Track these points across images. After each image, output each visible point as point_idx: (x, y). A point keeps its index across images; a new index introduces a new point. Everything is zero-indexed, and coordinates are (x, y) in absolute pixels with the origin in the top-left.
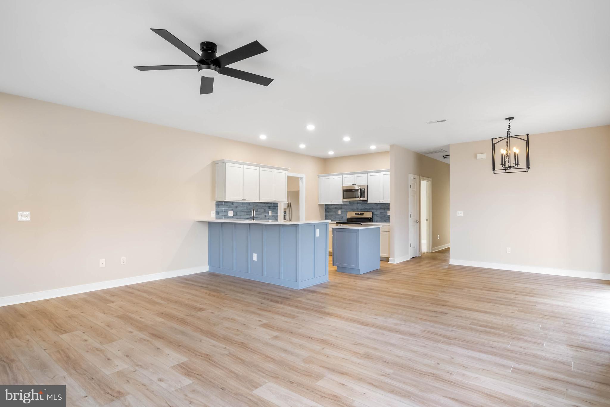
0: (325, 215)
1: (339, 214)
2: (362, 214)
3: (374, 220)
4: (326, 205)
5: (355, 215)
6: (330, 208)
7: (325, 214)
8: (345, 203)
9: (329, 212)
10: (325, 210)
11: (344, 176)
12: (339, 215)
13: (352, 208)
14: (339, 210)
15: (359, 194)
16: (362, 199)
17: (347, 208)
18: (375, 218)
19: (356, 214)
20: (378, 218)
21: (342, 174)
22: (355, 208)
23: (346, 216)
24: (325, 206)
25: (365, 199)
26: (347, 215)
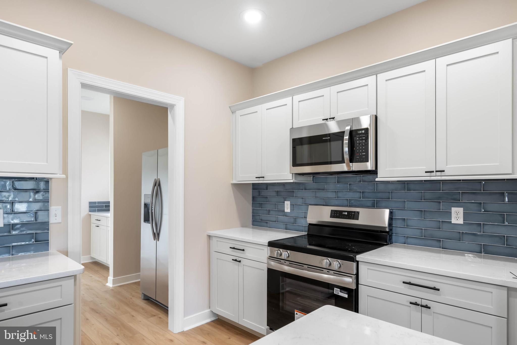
0: (253, 213)
1: (286, 211)
2: (354, 216)
3: (394, 238)
4: (255, 187)
5: (331, 216)
6: (264, 193)
7: (253, 210)
8: (301, 179)
9: (261, 205)
10: (254, 198)
11: (297, 98)
12: (285, 214)
13: (321, 194)
14: (285, 199)
15: (346, 149)
16: (356, 166)
17: (308, 195)
18: (398, 230)
19: (335, 214)
20: (409, 232)
21: (292, 93)
22: (331, 195)
23: (306, 218)
24: (254, 189)
25: (369, 166)
26: (306, 213)
